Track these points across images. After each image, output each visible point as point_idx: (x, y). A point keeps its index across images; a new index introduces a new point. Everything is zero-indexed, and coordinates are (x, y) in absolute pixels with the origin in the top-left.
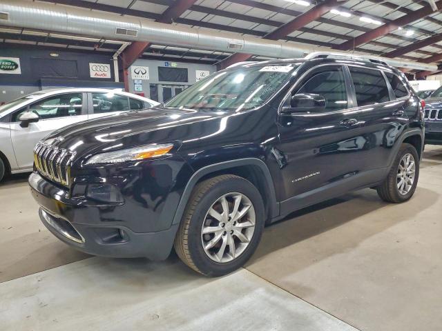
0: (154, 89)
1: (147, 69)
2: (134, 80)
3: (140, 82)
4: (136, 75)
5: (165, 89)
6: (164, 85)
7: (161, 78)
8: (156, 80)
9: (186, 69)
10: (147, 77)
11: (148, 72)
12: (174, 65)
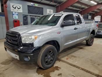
0: (25, 18)
1: (21, 6)
2: (12, 12)
3: (17, 13)
4: (14, 9)
5: (31, 18)
6: (31, 16)
7: (29, 12)
8: (26, 13)
9: (43, 8)
10: (21, 11)
11: (21, 8)
12: (36, 5)
